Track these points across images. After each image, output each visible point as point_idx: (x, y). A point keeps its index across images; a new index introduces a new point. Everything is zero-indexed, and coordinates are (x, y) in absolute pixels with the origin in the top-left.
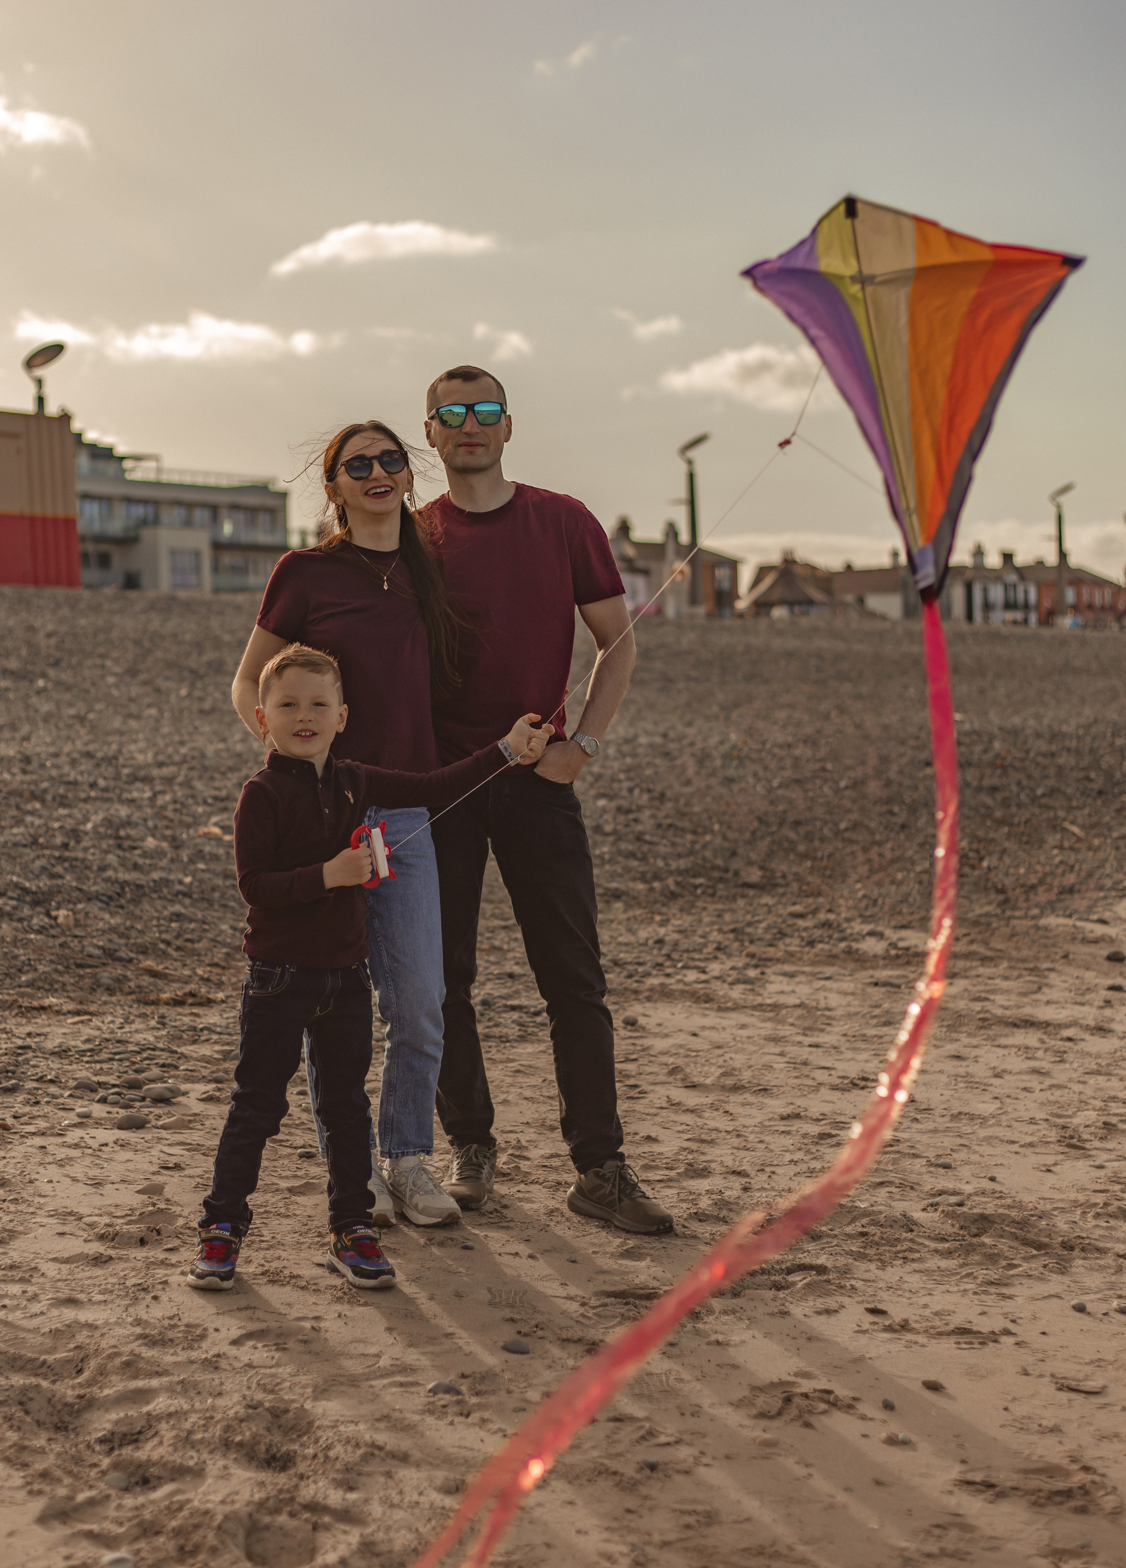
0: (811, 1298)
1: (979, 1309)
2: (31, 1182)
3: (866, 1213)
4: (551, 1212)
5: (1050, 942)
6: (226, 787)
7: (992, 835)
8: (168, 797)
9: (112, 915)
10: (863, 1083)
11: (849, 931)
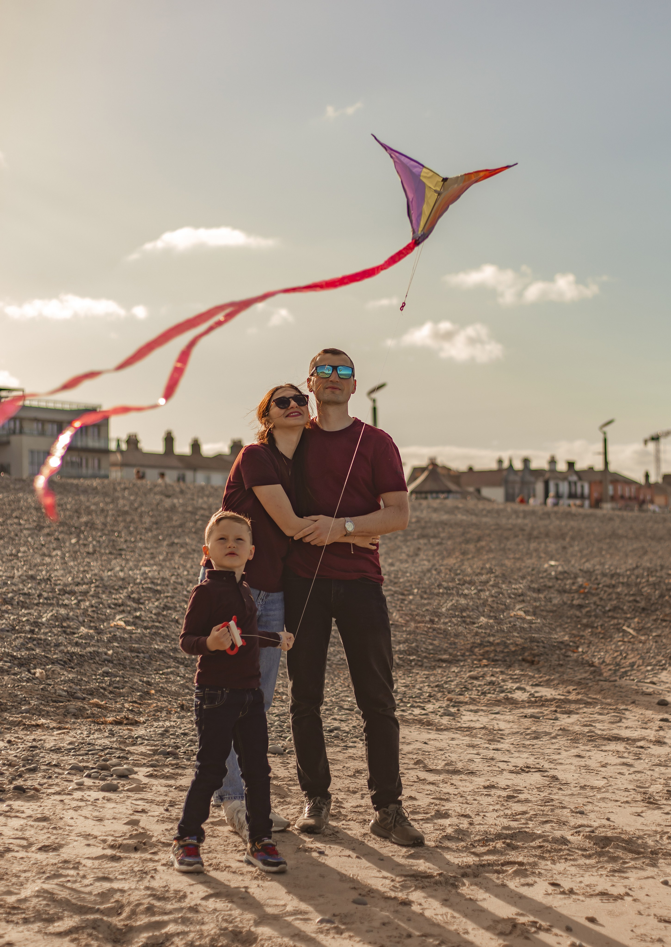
0: (517, 878)
1: (610, 884)
2: (61, 819)
3: (540, 836)
4: (365, 835)
5: (624, 694)
6: (121, 598)
7: (582, 633)
8: (87, 603)
9: (69, 672)
10: (527, 770)
11: (505, 687)
